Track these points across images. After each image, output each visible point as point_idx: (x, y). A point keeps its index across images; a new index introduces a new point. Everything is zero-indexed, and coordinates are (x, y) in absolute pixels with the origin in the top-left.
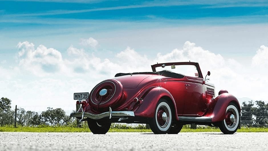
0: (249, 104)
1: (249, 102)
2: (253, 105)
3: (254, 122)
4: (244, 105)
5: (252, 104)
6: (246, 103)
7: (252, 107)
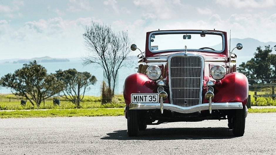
0: (266, 50)
1: (266, 47)
2: (271, 51)
3: (272, 74)
4: (259, 52)
5: (270, 49)
6: (261, 49)
7: (270, 53)
